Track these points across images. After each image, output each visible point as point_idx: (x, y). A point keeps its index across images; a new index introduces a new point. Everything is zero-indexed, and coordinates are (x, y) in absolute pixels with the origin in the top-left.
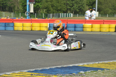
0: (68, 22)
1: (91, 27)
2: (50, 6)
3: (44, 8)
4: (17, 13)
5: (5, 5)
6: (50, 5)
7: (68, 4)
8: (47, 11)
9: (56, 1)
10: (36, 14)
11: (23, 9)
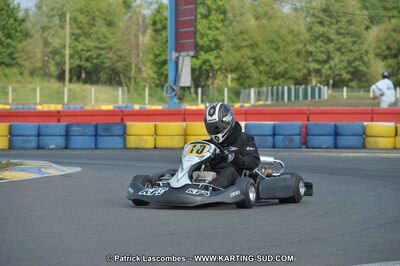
0: (311, 117)
1: (393, 134)
2: (250, 62)
3: (227, 70)
4: (137, 90)
5: (95, 61)
6: (249, 58)
7: (311, 53)
8: (238, 79)
9: (270, 45)
10: (200, 90)
11: (155, 76)
